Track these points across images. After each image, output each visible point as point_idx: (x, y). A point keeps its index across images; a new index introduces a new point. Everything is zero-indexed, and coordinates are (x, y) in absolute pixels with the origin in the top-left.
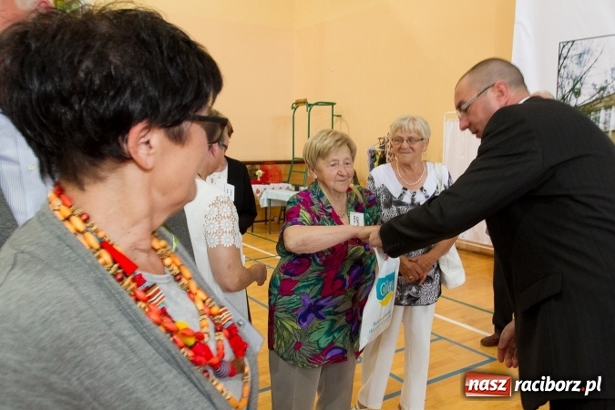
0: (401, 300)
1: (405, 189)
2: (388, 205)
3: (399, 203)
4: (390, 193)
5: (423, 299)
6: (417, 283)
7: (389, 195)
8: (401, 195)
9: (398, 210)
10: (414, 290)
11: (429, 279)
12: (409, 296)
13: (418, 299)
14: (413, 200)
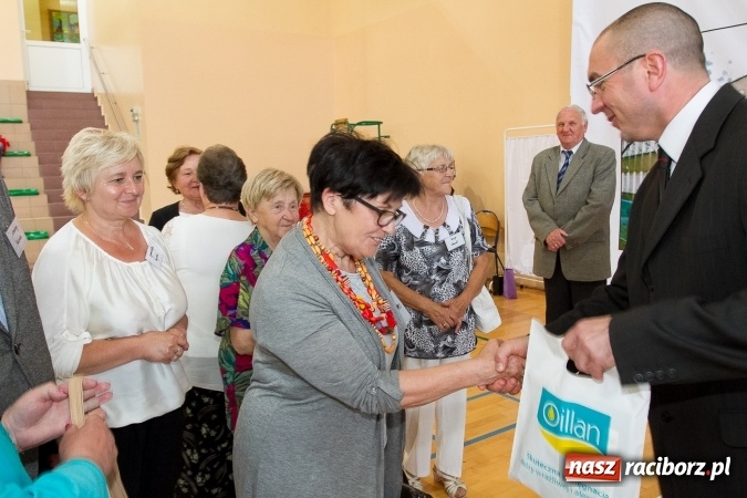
0: (436, 352)
1: (426, 227)
2: (410, 248)
3: (422, 243)
4: (410, 233)
5: (459, 349)
6: (452, 331)
7: (410, 236)
8: (423, 234)
9: (422, 251)
10: (449, 339)
11: (465, 325)
12: (445, 347)
13: (454, 349)
14: (436, 238)
